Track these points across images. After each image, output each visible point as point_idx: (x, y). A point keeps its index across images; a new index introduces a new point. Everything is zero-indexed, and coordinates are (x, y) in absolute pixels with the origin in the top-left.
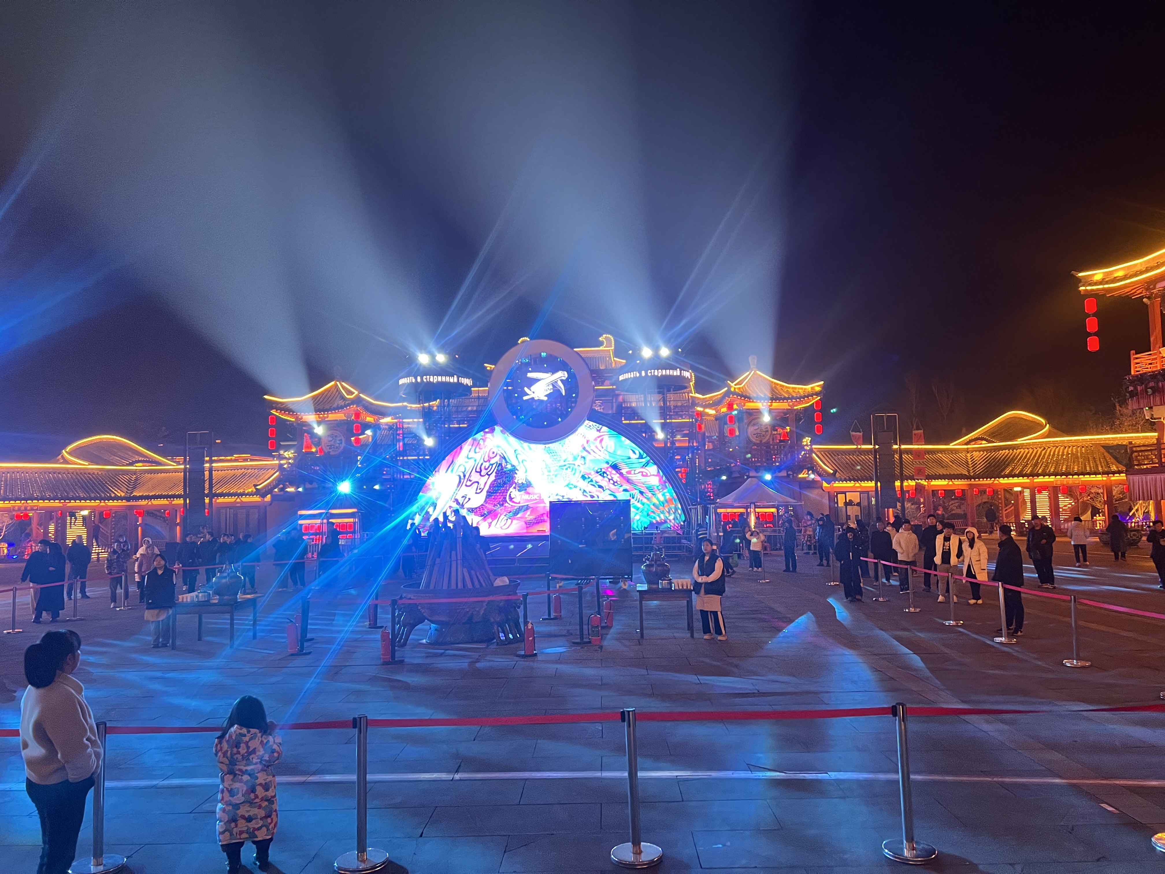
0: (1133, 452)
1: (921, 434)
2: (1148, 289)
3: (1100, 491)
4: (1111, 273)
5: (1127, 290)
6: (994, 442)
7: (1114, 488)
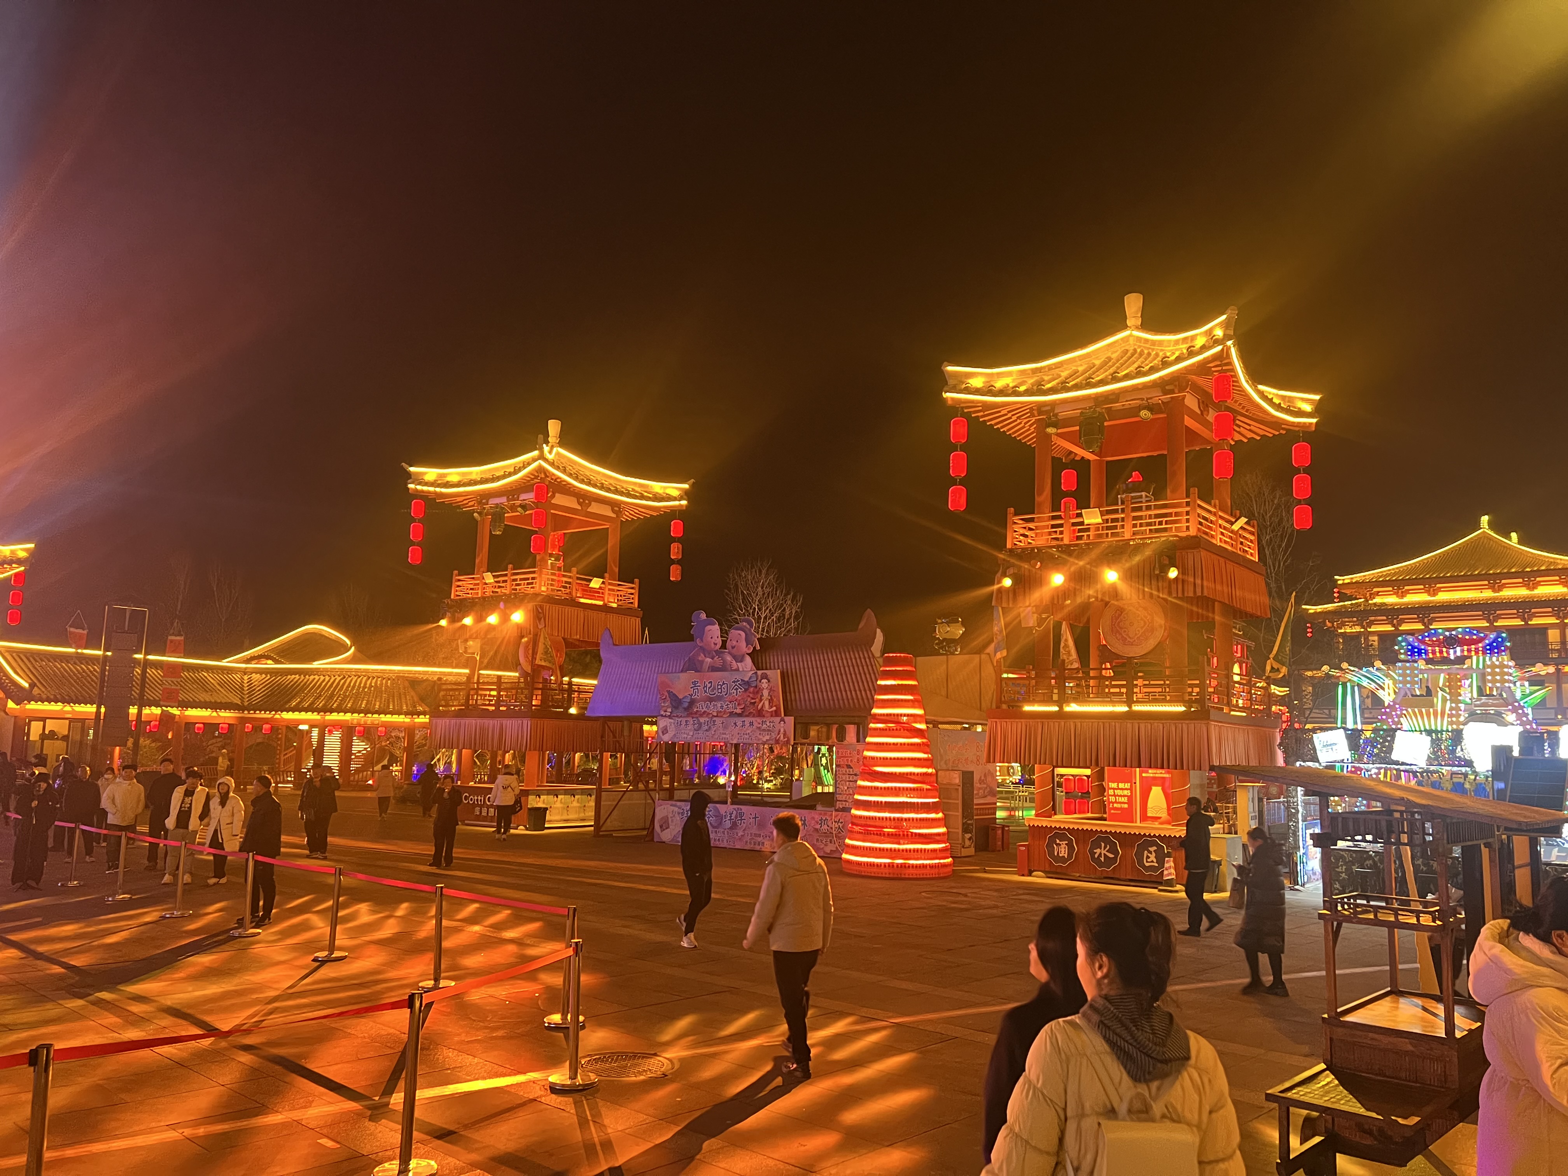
0: (440, 690)
1: (179, 641)
2: (480, 503)
3: (402, 735)
4: (445, 475)
5: (459, 499)
6: (283, 663)
7: (417, 732)
